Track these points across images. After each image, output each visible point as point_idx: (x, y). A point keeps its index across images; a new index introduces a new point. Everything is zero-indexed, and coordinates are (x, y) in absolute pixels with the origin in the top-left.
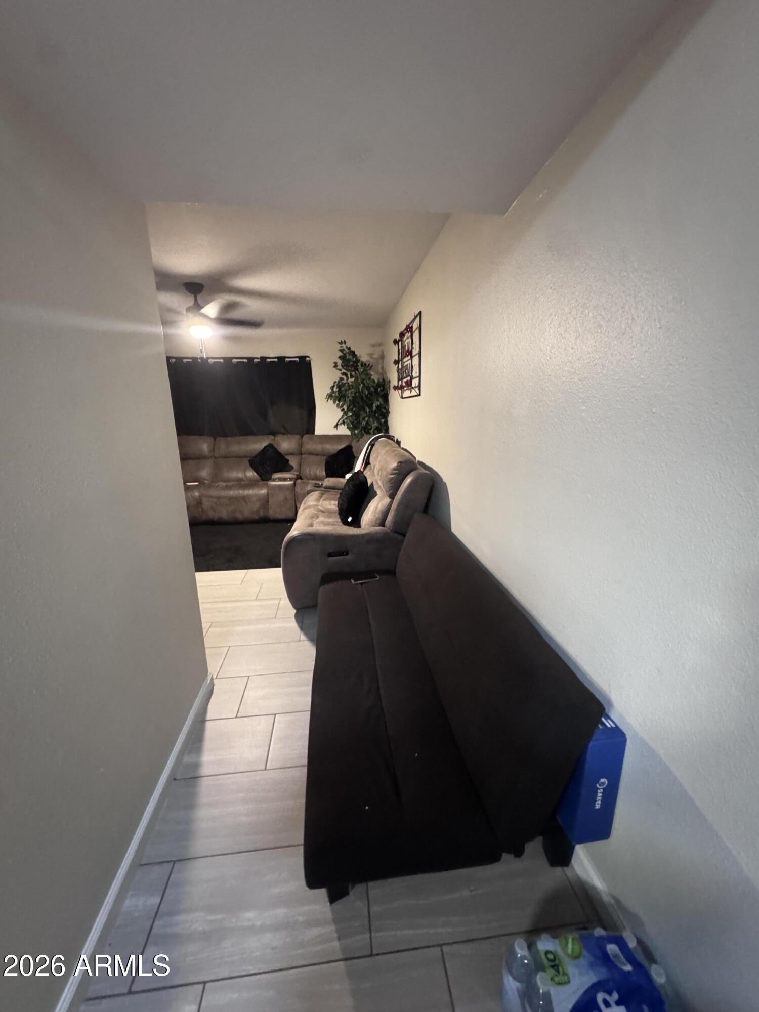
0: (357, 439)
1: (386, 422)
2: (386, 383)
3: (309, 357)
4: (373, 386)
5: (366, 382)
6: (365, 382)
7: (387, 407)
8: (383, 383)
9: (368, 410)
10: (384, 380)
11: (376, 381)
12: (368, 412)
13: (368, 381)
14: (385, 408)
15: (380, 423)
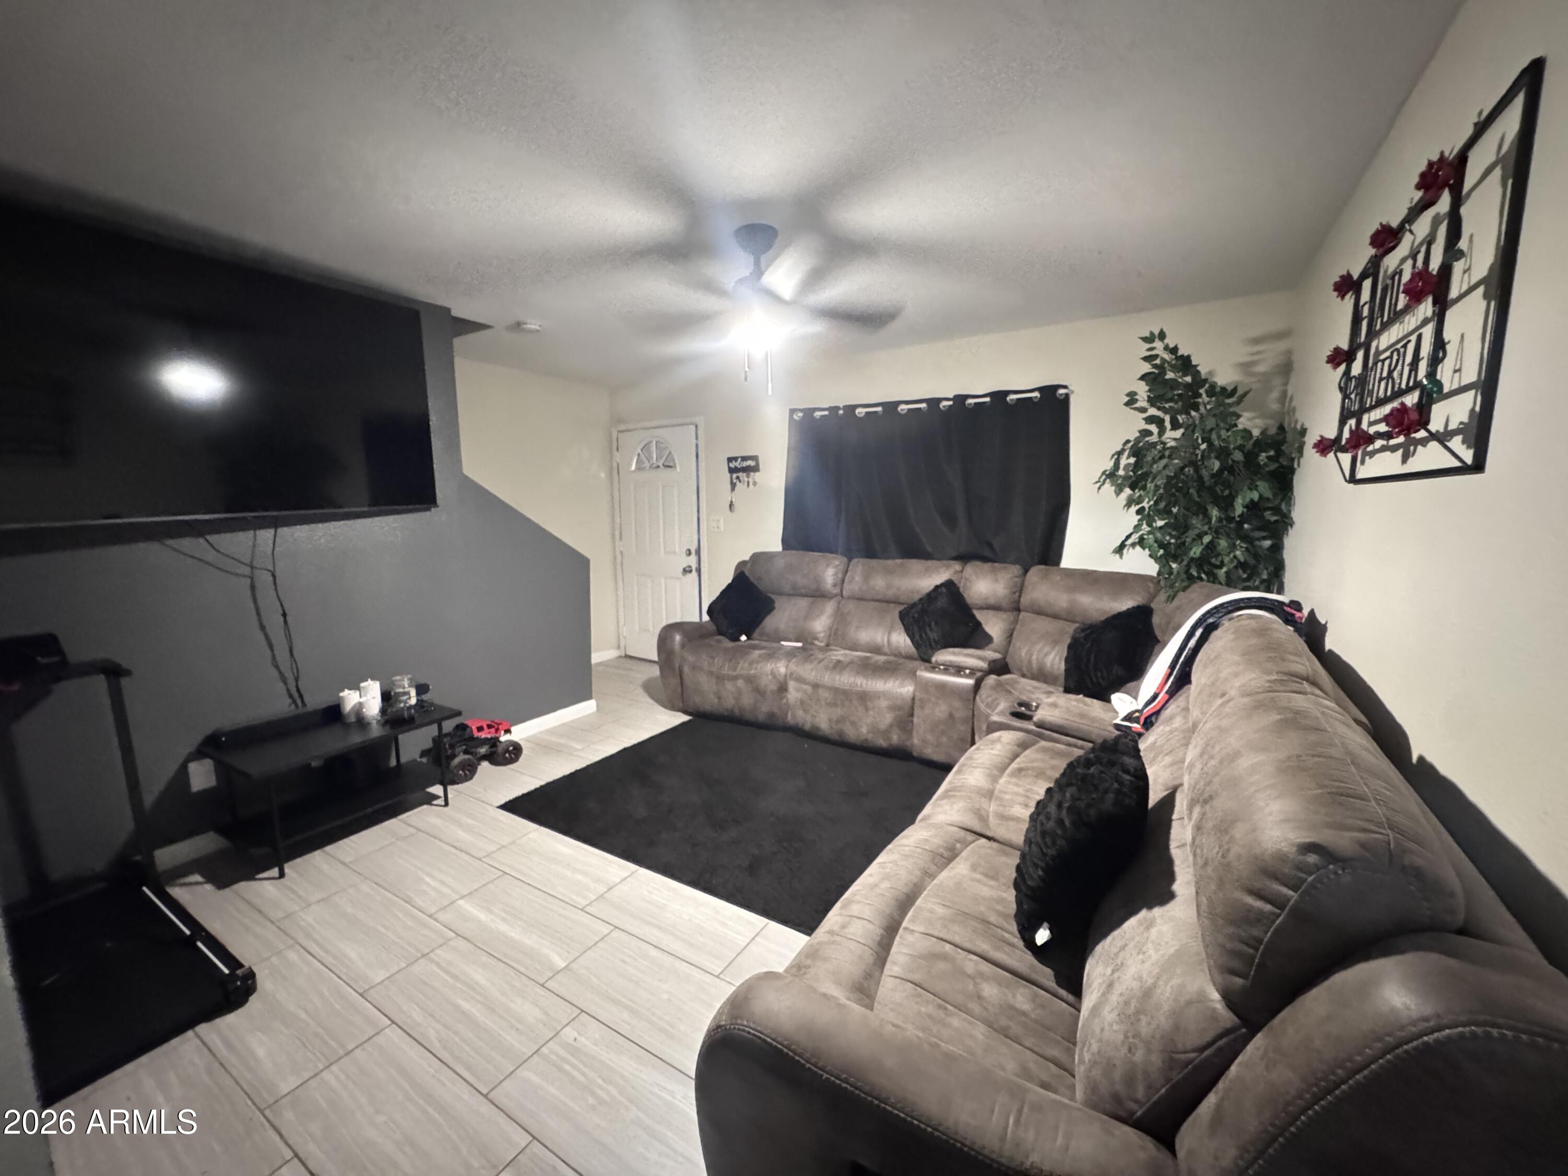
0: (1170, 592)
1: (1277, 548)
2: (1289, 437)
3: (1065, 387)
4: (1240, 448)
5: (1219, 437)
6: (1214, 436)
7: (1283, 507)
8: (1281, 437)
9: (1215, 513)
10: (1281, 428)
11: (1256, 433)
12: (1214, 519)
13: (1224, 434)
14: (1276, 510)
15: (1253, 552)
